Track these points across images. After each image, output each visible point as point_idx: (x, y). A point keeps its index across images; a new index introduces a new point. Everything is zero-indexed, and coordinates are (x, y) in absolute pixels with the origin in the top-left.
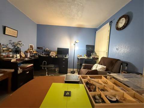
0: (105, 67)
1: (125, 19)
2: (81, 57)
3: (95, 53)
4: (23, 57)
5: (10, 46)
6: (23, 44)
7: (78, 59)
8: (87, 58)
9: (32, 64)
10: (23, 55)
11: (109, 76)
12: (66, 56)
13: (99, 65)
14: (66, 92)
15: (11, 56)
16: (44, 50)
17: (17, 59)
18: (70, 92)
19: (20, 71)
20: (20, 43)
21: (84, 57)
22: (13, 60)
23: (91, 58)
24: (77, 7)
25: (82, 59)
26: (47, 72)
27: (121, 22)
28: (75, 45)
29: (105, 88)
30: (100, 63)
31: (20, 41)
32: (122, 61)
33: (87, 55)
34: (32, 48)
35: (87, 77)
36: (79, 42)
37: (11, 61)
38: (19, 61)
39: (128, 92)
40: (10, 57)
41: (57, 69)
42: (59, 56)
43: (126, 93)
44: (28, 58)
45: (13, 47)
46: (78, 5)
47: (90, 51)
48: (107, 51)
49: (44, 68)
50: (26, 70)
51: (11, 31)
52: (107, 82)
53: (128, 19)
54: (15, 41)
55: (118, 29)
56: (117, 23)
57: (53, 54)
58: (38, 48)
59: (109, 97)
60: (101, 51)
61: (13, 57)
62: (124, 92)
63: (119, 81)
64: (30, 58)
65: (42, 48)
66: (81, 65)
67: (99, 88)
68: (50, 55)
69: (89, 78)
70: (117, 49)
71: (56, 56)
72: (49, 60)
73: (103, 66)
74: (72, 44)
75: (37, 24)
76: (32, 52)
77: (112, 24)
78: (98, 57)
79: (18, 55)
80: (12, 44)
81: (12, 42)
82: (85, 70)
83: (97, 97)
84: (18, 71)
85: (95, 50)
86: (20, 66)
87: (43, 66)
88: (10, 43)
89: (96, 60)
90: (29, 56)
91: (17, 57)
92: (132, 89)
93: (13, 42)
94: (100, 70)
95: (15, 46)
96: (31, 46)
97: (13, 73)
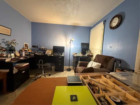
0: (100, 64)
1: (118, 19)
2: (77, 55)
3: (90, 51)
4: (18, 56)
5: (4, 46)
6: (17, 43)
7: (74, 57)
8: (82, 55)
9: (28, 64)
10: (18, 55)
11: (108, 75)
12: (62, 54)
13: (94, 62)
14: (72, 96)
15: (5, 55)
16: (40, 49)
17: (12, 59)
18: (76, 96)
19: (15, 71)
20: (14, 42)
21: (79, 55)
22: (7, 60)
23: (86, 55)
24: (73, 6)
25: (77, 57)
26: (43, 71)
27: (114, 22)
28: (70, 43)
29: (107, 88)
30: (95, 61)
31: (14, 40)
32: (115, 58)
33: (82, 53)
34: (27, 47)
35: (88, 77)
36: (74, 40)
37: (6, 61)
38: (14, 60)
39: (129, 92)
40: (4, 57)
41: (53, 68)
42: (55, 54)
43: (127, 93)
44: (23, 57)
45: (7, 46)
46: (74, 3)
47: (85, 49)
48: (101, 49)
49: (41, 67)
50: (22, 69)
51: (4, 30)
52: (107, 81)
53: (120, 19)
54: (9, 39)
55: (111, 28)
56: (111, 22)
57: (49, 53)
58: (33, 46)
59: (113, 98)
60: (96, 49)
61: (7, 57)
62: (126, 92)
63: (118, 80)
64: (25, 57)
65: (37, 47)
66: (77, 62)
67: (102, 89)
68: (46, 53)
69: (89, 78)
70: (111, 47)
71: (52, 54)
72: (46, 58)
73: (98, 63)
74: (68, 43)
75: (32, 22)
76: (27, 51)
77: (106, 23)
78: (92, 55)
79: (13, 55)
80: (5, 43)
81: (5, 41)
82: (81, 67)
83: (102, 99)
84: (14, 71)
85: (90, 48)
86: (15, 65)
87: (39, 65)
88: (3, 42)
89: (91, 58)
90: (24, 55)
91: (11, 57)
92: (131, 88)
93: (7, 41)
94: (96, 67)
95: (8, 45)
96: (26, 45)
97: (8, 73)
